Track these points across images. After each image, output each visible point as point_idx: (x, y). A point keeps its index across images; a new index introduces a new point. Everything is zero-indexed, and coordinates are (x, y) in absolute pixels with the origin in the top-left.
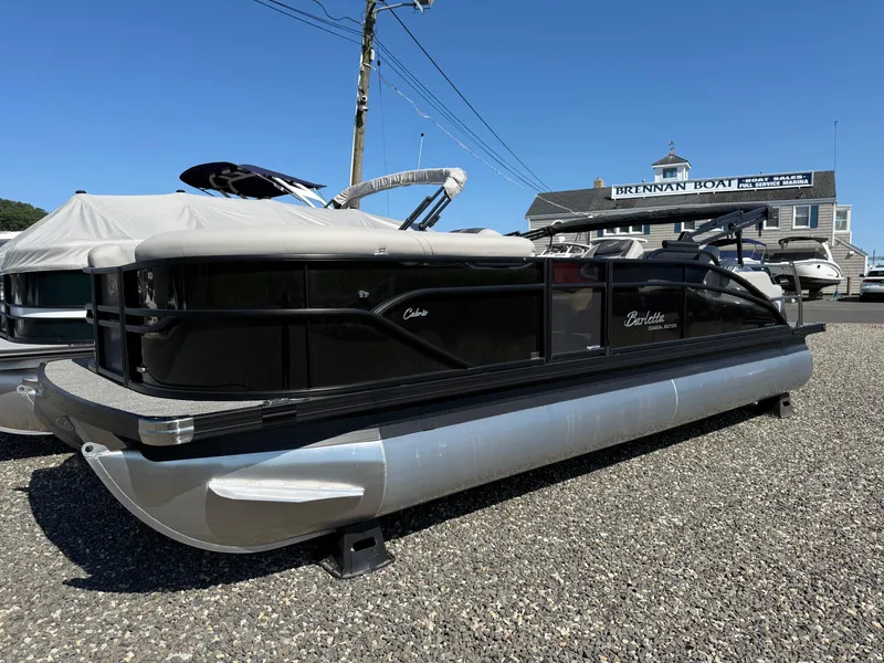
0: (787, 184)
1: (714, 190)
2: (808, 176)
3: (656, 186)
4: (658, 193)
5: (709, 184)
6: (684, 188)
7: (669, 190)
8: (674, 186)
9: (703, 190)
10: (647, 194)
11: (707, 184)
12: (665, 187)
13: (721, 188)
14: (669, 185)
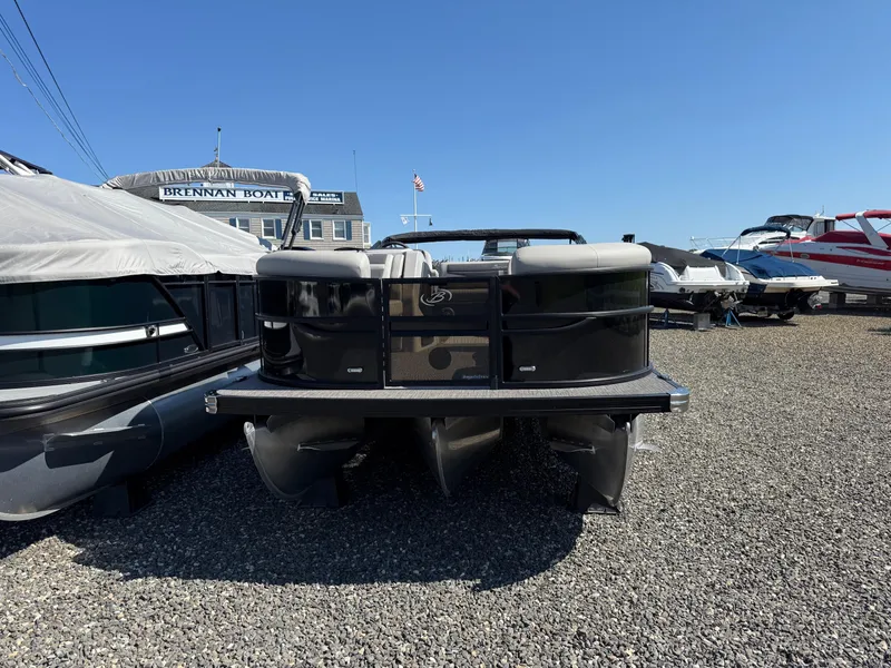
0: (325, 201)
1: (263, 200)
2: (339, 195)
3: (206, 190)
4: (209, 197)
5: (258, 194)
6: (234, 195)
7: (219, 195)
8: (225, 193)
9: (252, 199)
10: (197, 197)
11: (256, 194)
12: (215, 192)
13: (269, 199)
14: (219, 191)
